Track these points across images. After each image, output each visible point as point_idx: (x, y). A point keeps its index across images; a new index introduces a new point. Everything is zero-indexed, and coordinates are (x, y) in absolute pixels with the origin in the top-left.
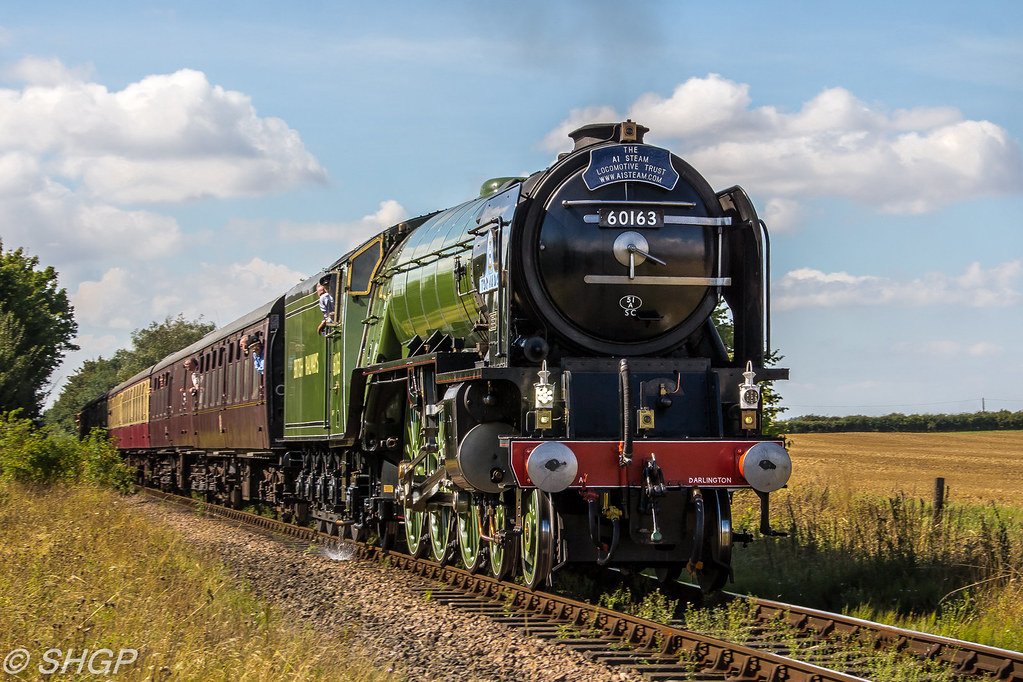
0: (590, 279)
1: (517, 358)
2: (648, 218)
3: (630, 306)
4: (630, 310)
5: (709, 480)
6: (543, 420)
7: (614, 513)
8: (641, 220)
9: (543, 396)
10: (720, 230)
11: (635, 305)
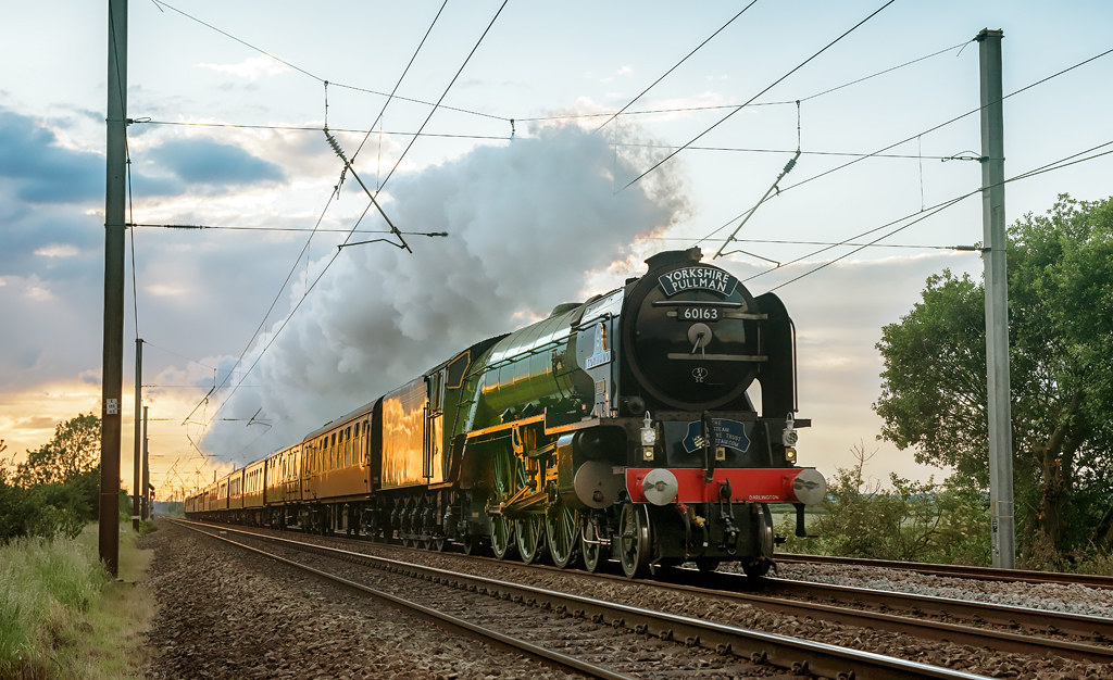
0: (671, 356)
1: (624, 411)
2: (711, 313)
3: (699, 375)
4: (699, 378)
5: (763, 497)
6: (648, 454)
7: (700, 521)
8: (706, 315)
9: (649, 436)
10: (759, 323)
11: (703, 375)
